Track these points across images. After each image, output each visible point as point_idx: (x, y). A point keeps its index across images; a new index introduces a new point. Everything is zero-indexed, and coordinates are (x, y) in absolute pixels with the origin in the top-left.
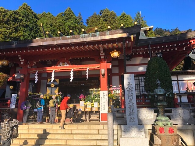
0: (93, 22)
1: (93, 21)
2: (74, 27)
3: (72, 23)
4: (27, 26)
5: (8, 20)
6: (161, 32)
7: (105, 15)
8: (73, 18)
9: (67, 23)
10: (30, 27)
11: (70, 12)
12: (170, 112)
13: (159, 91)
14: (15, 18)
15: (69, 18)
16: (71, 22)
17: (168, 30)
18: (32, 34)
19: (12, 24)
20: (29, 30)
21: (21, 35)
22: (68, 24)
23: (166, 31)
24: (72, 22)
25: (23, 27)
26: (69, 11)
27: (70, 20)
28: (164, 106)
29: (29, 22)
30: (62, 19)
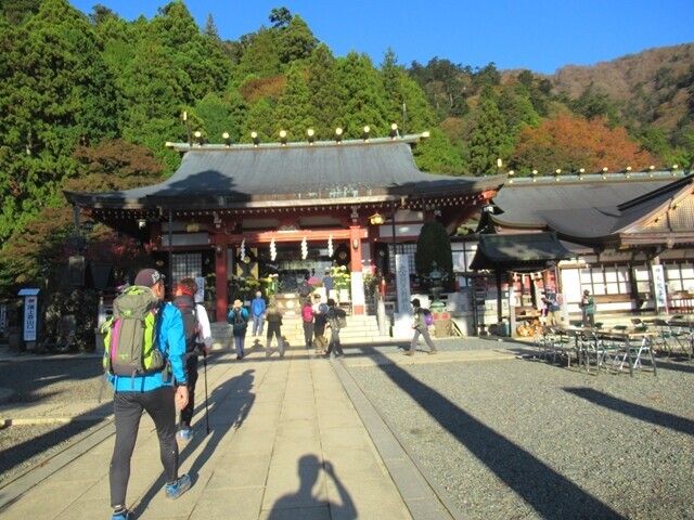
0: (260, 58)
1: (260, 54)
2: (200, 69)
3: (195, 58)
4: (87, 82)
5: (36, 64)
6: (447, 73)
7: (295, 38)
8: (196, 39)
9: (180, 56)
10: (94, 85)
11: (186, 19)
12: (446, 297)
13: (435, 275)
14: (54, 59)
15: (185, 40)
16: (191, 51)
17: (468, 68)
18: (102, 101)
19: (49, 76)
20: (93, 92)
21: (76, 111)
22: (183, 60)
23: (461, 71)
24: (194, 52)
25: (78, 83)
26: (181, 15)
27: (186, 46)
28: (440, 292)
29: (90, 69)
30: (164, 40)
